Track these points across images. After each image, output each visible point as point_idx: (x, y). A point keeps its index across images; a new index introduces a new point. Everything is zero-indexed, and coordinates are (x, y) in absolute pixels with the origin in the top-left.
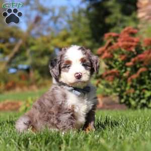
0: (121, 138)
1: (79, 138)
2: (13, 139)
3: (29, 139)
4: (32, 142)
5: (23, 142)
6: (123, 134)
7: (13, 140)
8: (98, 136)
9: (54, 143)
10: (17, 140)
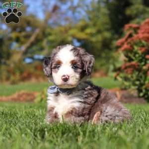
0: (139, 131)
1: (96, 130)
2: (29, 129)
3: (46, 129)
4: (48, 133)
5: (39, 133)
6: (142, 128)
7: (29, 131)
8: (116, 129)
9: (71, 134)
10: (33, 131)
